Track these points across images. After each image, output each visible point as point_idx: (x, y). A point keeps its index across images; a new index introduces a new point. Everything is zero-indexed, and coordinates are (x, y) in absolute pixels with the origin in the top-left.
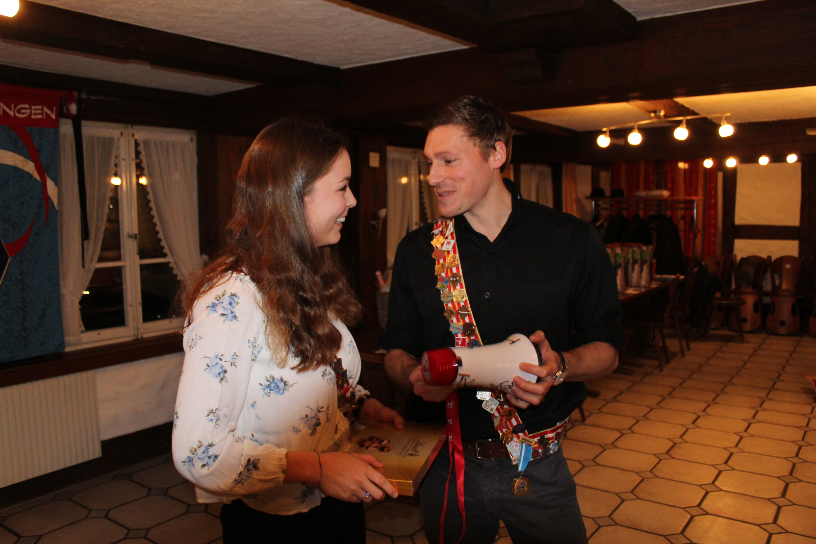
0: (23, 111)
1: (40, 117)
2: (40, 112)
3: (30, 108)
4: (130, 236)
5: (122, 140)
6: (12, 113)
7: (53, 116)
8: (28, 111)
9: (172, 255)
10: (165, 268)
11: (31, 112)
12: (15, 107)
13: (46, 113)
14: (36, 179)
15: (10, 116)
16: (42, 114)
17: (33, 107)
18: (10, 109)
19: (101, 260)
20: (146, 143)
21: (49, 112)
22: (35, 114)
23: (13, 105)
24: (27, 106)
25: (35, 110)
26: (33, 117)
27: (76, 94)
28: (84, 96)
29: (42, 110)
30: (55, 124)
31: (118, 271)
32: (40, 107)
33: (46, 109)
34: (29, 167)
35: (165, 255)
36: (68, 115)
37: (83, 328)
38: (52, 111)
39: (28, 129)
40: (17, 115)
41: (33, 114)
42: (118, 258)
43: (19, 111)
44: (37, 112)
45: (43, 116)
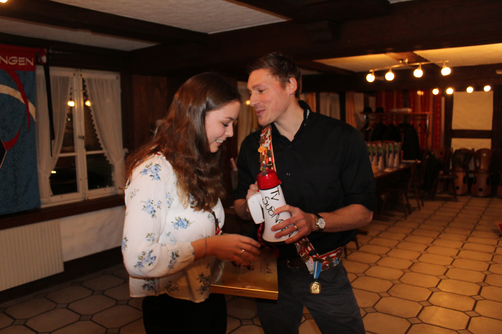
0: (13, 61)
1: (24, 64)
2: (24, 61)
3: (18, 59)
4: (80, 137)
5: (75, 78)
6: (6, 62)
7: (32, 64)
8: (17, 61)
9: (106, 148)
10: (102, 157)
11: (18, 62)
12: (8, 58)
14: (22, 103)
15: (5, 64)
16: (25, 62)
17: (20, 58)
18: (6, 60)
19: (62, 152)
20: (90, 80)
21: (29, 61)
22: (21, 63)
24: (16, 58)
25: (21, 60)
26: (20, 64)
27: (46, 50)
28: (51, 51)
29: (25, 60)
30: (33, 69)
31: (73, 159)
32: (24, 58)
33: (27, 60)
34: (18, 95)
35: (101, 149)
36: (41, 63)
37: (52, 193)
38: (31, 60)
39: (17, 72)
40: (10, 63)
42: (73, 151)
43: (11, 61)
44: (21, 61)
45: (26, 64)
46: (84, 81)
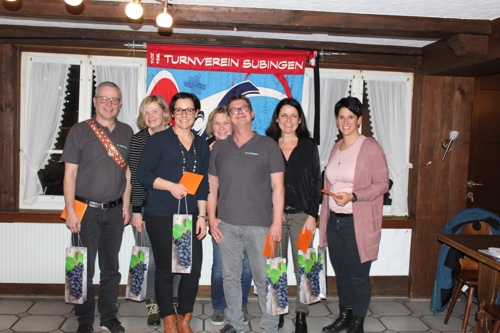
0: (283, 65)
1: (293, 68)
2: (293, 65)
3: (288, 63)
6: (276, 67)
7: (301, 67)
8: (287, 65)
12: (278, 63)
13: (297, 66)
15: (276, 68)
17: (289, 62)
18: (276, 64)
21: (299, 65)
22: (290, 67)
23: (277, 62)
24: (286, 62)
25: (290, 64)
26: (289, 68)
27: (315, 53)
28: (321, 54)
29: (295, 64)
30: (301, 72)
32: (293, 62)
33: (297, 63)
36: (311, 66)
38: (300, 63)
39: (285, 76)
40: (280, 68)
41: (289, 67)
43: (281, 66)
44: (291, 65)
45: (295, 68)
46: (365, 84)
